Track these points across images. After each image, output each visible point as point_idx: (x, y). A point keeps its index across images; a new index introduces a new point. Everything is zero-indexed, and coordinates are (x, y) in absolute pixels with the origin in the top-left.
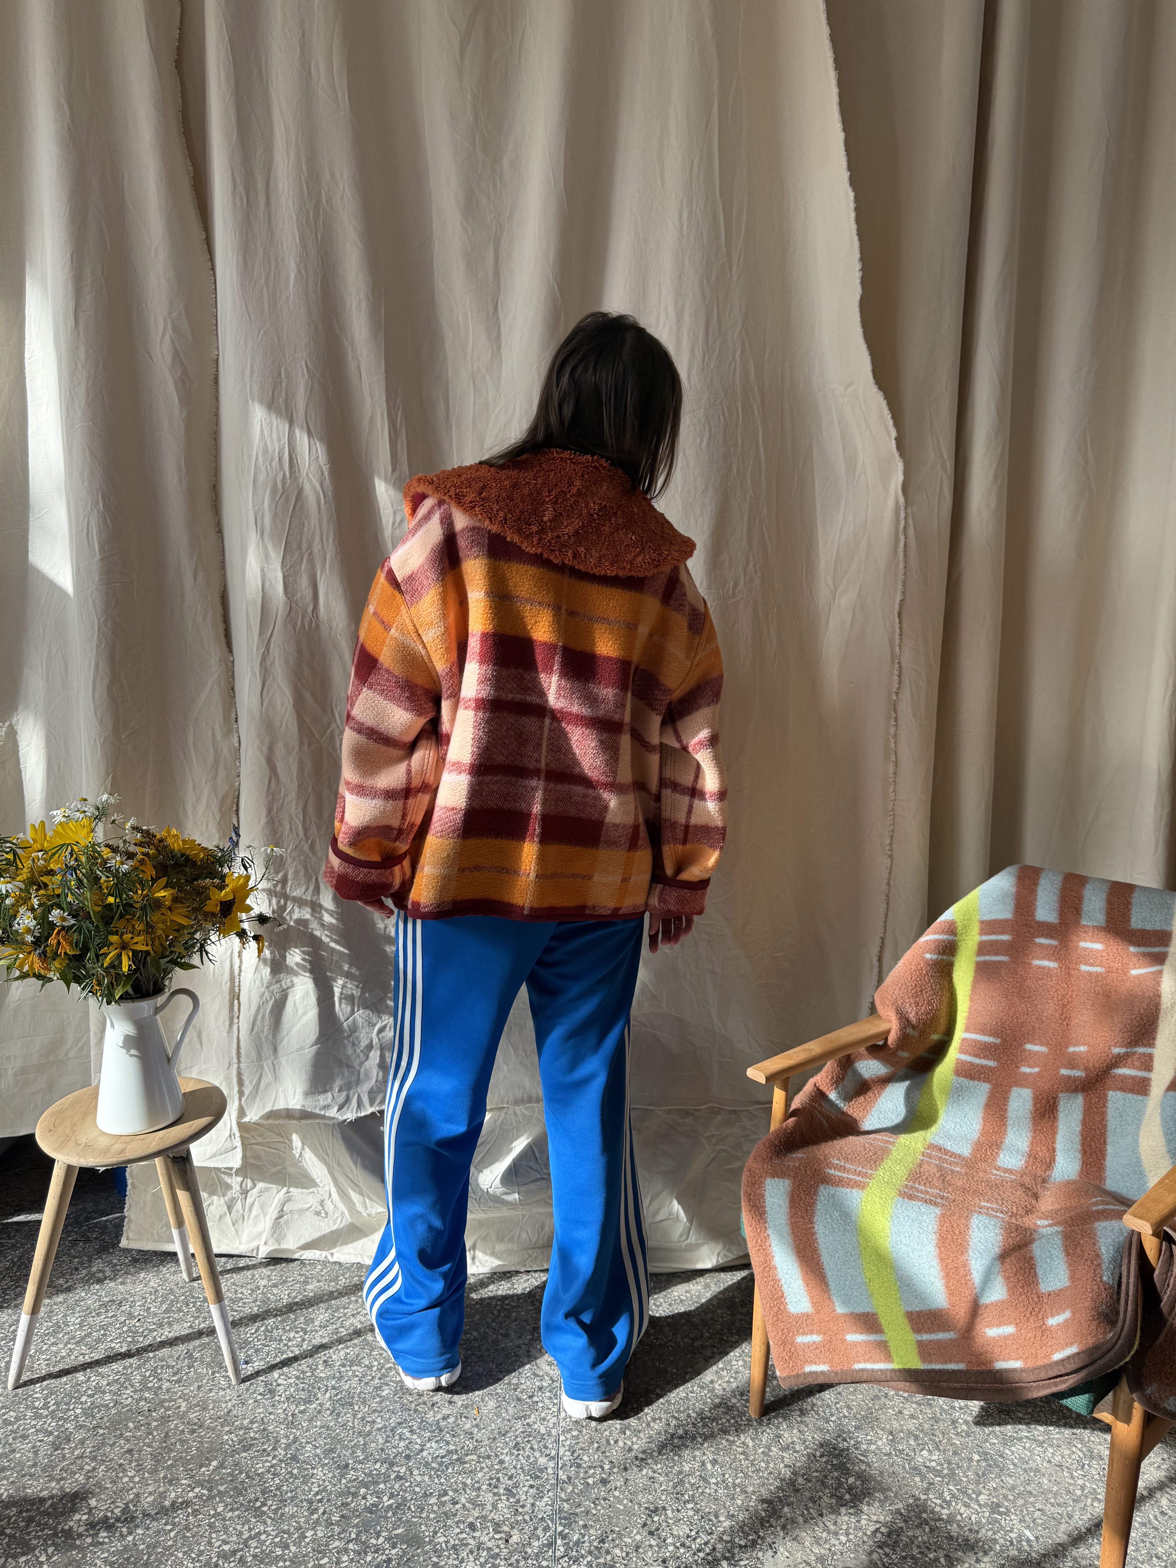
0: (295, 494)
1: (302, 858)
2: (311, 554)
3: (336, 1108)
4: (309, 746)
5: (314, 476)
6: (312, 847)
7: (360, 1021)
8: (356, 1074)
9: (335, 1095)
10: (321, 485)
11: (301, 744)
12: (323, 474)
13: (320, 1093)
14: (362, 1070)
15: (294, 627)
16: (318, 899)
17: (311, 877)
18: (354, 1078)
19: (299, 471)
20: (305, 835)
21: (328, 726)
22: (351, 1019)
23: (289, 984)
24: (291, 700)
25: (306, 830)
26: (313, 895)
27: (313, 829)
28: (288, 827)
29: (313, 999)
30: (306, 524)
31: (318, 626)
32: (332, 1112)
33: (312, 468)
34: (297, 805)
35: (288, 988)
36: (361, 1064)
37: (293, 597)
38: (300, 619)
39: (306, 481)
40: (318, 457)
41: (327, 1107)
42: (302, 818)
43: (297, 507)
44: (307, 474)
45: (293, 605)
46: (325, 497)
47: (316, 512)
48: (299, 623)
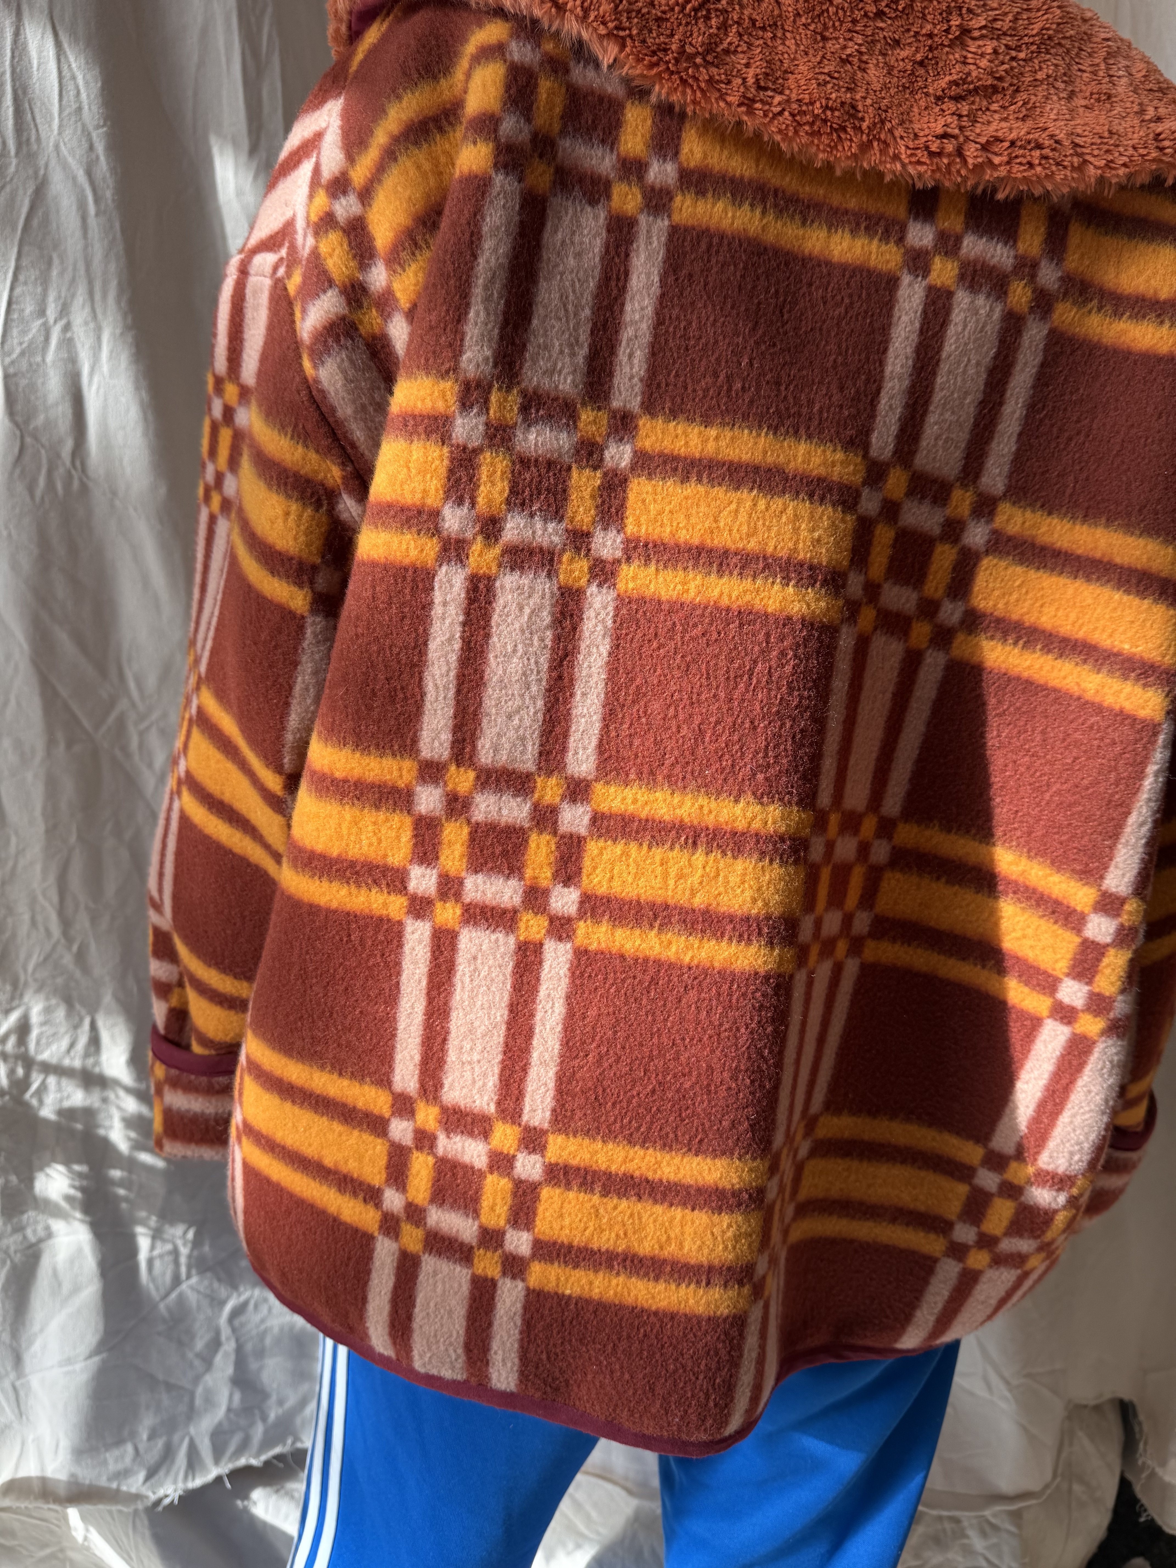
0: (30, 191)
1: (59, 981)
2: (67, 327)
3: (142, 1475)
4: (69, 745)
5: (72, 151)
6: (81, 957)
7: (192, 1298)
8: (186, 1399)
9: (142, 1447)
10: (89, 174)
11: (51, 743)
12: (91, 148)
13: (108, 1447)
14: (199, 1391)
15: (31, 489)
16: (97, 1063)
17: (81, 1020)
18: (182, 1408)
19: (38, 139)
20: (65, 933)
21: (112, 703)
22: (174, 1295)
23: (41, 1233)
24: (26, 646)
25: (66, 924)
26: (86, 1055)
27: (83, 921)
28: (26, 917)
29: (90, 1262)
30: (56, 261)
31: (85, 489)
32: (135, 1484)
33: (68, 132)
34: (45, 871)
35: (41, 1241)
36: (197, 1379)
37: (27, 421)
38: (44, 471)
39: (53, 162)
40: (80, 109)
41: (124, 1474)
42: (55, 899)
43: (35, 222)
44: (57, 147)
45: (28, 440)
46: (97, 201)
47: (78, 233)
48: (42, 481)
